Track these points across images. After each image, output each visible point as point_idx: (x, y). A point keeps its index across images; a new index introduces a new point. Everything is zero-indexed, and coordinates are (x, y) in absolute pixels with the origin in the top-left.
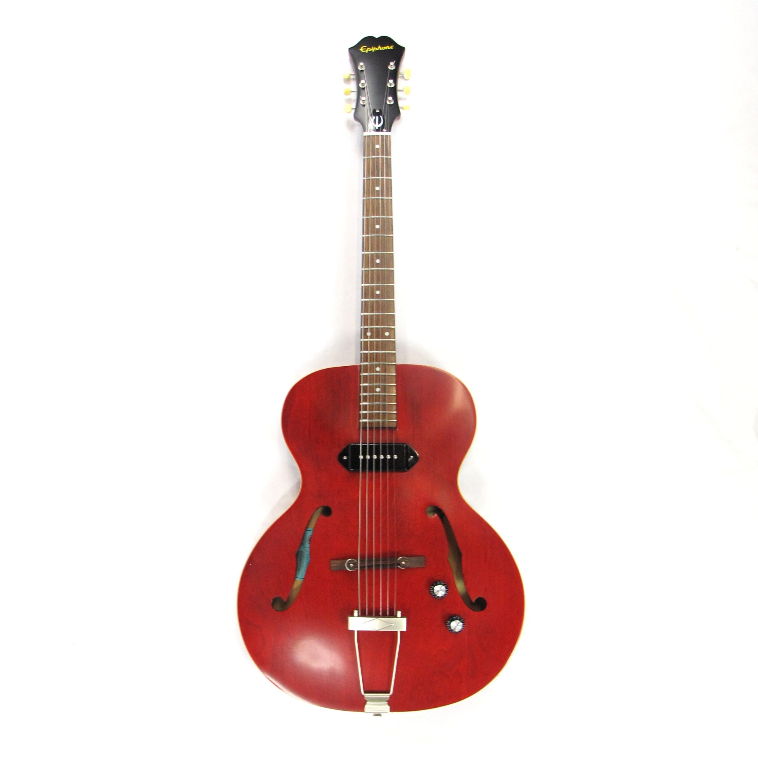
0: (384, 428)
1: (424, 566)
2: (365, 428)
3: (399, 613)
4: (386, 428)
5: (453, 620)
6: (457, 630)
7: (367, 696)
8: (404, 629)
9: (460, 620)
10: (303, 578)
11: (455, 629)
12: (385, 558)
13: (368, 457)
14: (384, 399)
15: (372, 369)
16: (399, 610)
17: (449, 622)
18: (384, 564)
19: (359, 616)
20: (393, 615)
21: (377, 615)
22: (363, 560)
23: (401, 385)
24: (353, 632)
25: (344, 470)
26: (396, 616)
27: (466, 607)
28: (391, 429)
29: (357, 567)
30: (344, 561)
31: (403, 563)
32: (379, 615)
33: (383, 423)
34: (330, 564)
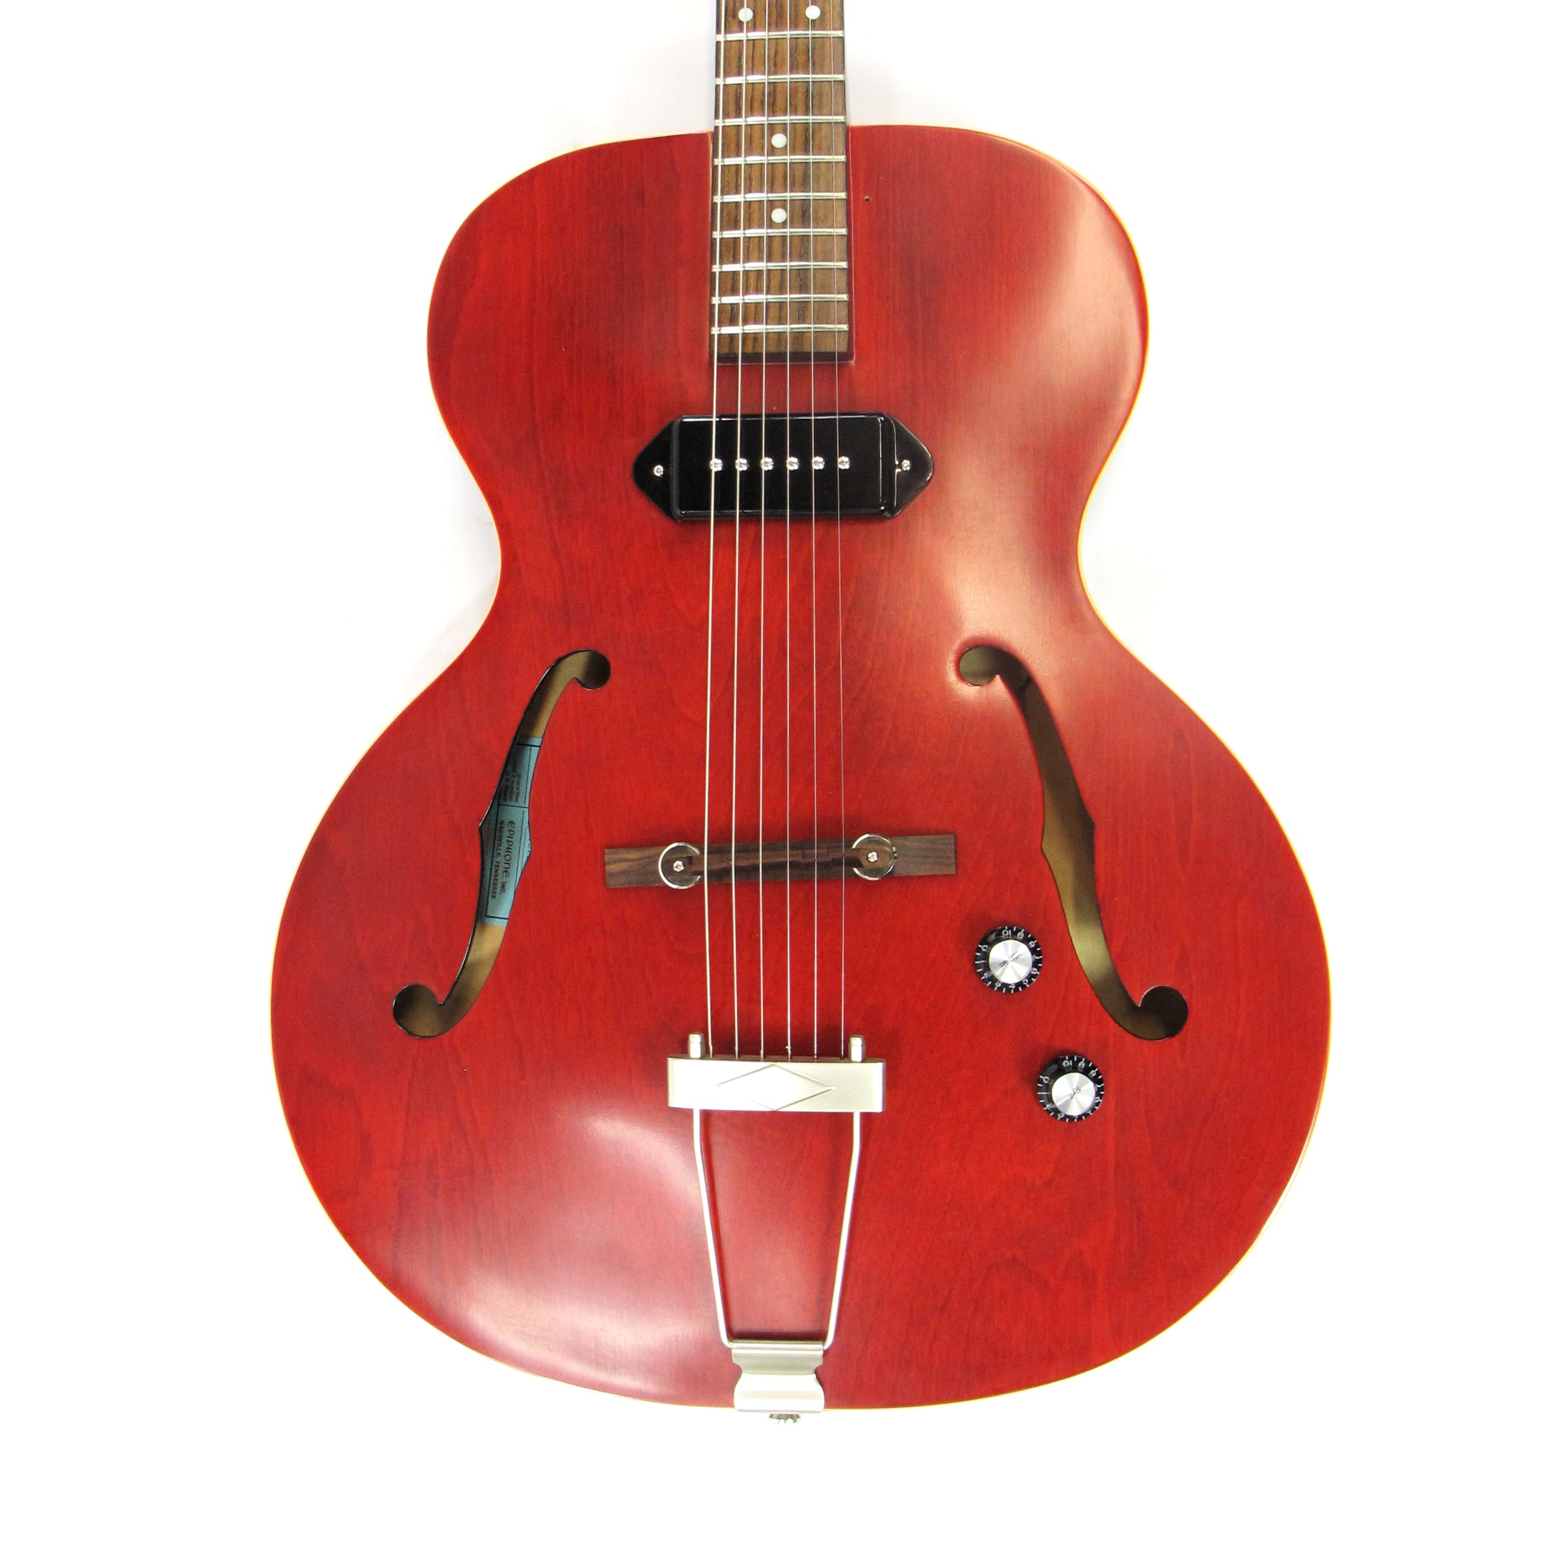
0: (801, 357)
1: (952, 870)
2: (729, 360)
3: (857, 1045)
4: (806, 356)
5: (1062, 1072)
6: (1075, 1111)
7: (741, 1350)
8: (876, 1105)
9: (1086, 1072)
10: (507, 916)
11: (1067, 1104)
12: (802, 840)
13: (741, 464)
14: (801, 245)
15: (756, 140)
16: (857, 1033)
17: (1045, 1079)
18: (799, 859)
19: (705, 1055)
20: (834, 1051)
21: (775, 1052)
22: (719, 847)
23: (867, 200)
24: (687, 1114)
25: (655, 515)
26: (846, 1057)
27: (1112, 1027)
28: (825, 357)
29: (702, 873)
30: (652, 851)
31: (873, 857)
32: (785, 1053)
33: (798, 336)
34: (604, 865)
